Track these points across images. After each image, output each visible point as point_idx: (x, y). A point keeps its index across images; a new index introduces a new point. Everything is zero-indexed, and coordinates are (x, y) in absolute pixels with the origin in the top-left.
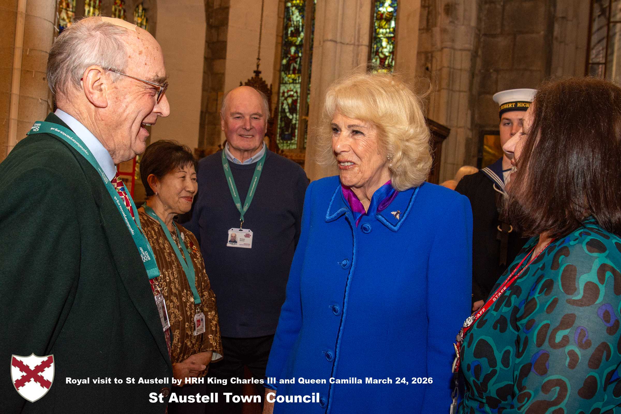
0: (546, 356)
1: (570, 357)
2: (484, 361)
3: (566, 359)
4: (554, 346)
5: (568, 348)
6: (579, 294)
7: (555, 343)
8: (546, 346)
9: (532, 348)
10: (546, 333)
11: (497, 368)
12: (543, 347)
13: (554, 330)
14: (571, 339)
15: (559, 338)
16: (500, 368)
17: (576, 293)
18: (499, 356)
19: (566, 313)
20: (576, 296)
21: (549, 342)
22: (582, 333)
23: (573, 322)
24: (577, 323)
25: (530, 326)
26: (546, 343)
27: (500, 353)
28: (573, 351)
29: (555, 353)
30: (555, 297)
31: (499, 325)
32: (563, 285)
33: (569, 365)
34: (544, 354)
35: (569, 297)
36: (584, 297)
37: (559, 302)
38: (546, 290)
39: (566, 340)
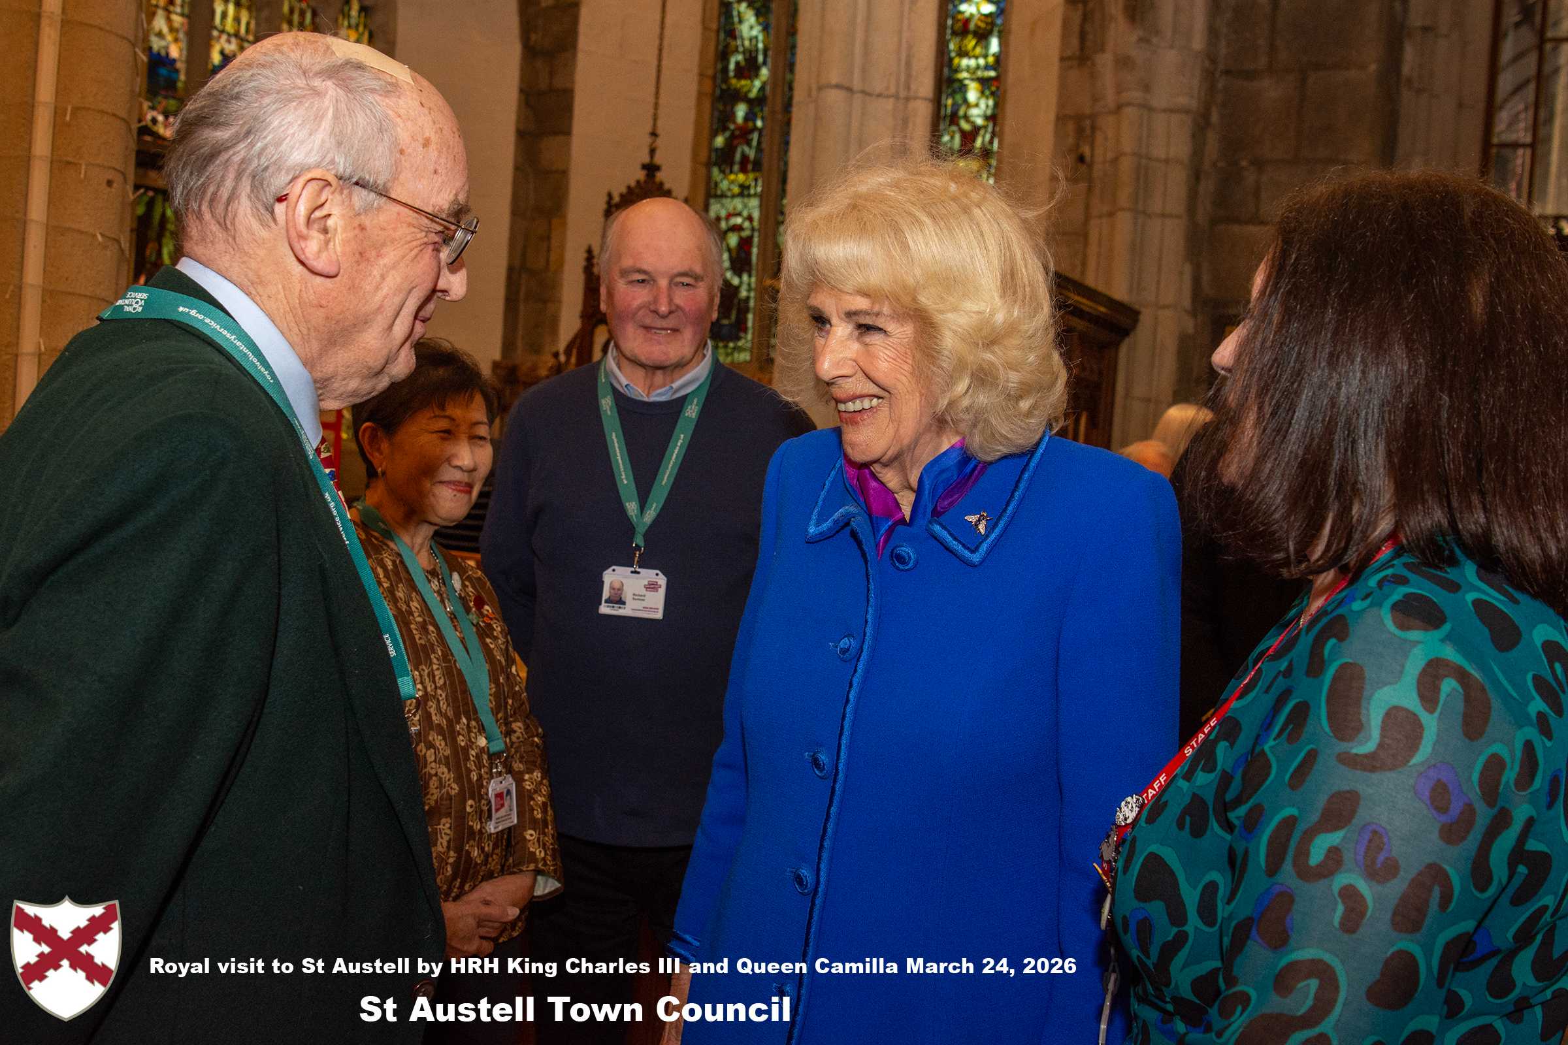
0: (1287, 899)
1: (1344, 903)
2: (1156, 909)
3: (1334, 910)
4: (1307, 873)
5: (1341, 880)
6: (1368, 738)
7: (1308, 866)
8: (1288, 873)
9: (1256, 880)
10: (1288, 840)
11: (1189, 928)
12: (1279, 878)
13: (1305, 833)
14: (1348, 856)
15: (1317, 852)
16: (1196, 928)
17: (1361, 736)
18: (1191, 897)
19: (1335, 789)
20: (1361, 744)
21: (1295, 864)
22: (1376, 839)
23: (1353, 812)
24: (1363, 815)
25: (1253, 822)
26: (1288, 866)
27: (1195, 888)
28: (1352, 886)
29: (1308, 894)
30: (1309, 747)
31: (1188, 819)
32: (1329, 718)
33: (1342, 924)
34: (1281, 894)
35: (1343, 746)
36: (1381, 746)
37: (1320, 759)
38: (1292, 730)
39: (1334, 857)
